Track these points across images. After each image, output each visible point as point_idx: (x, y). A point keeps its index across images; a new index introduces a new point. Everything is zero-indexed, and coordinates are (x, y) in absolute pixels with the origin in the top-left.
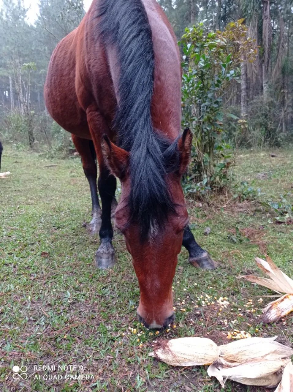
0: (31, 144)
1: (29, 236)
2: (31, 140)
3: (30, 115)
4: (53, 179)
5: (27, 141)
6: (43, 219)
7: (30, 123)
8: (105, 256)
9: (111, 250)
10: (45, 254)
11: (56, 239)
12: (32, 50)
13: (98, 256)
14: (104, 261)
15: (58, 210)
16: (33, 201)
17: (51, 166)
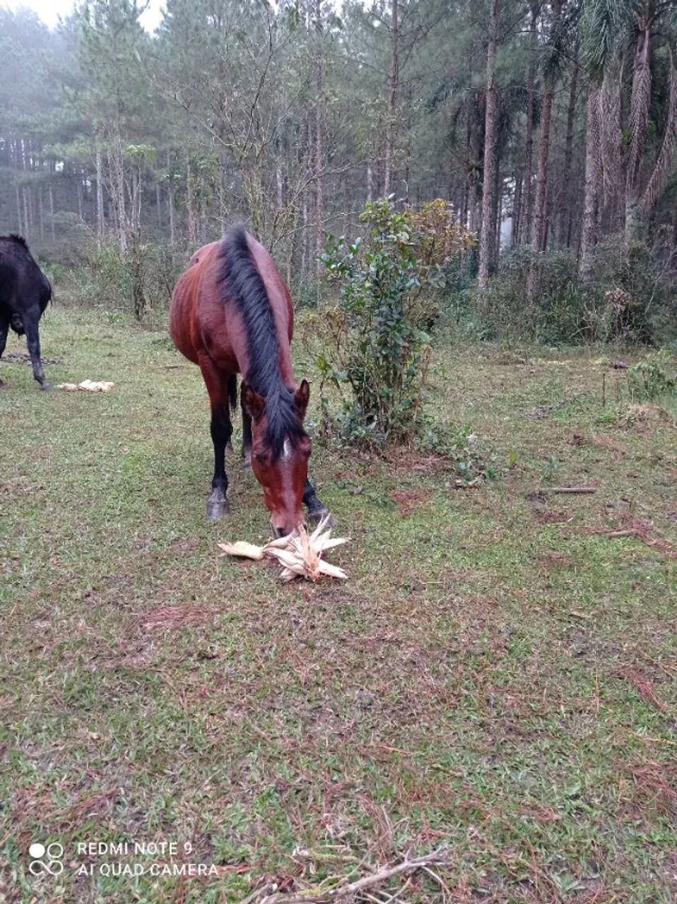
0: (137, 312)
1: (135, 482)
2: (139, 305)
3: (138, 253)
4: (174, 397)
5: (129, 303)
6: (153, 462)
7: (137, 271)
8: (217, 506)
9: (223, 500)
10: (152, 500)
11: (167, 487)
12: (148, 99)
13: (210, 506)
14: (215, 511)
15: (173, 453)
16: (140, 436)
17: (173, 368)
